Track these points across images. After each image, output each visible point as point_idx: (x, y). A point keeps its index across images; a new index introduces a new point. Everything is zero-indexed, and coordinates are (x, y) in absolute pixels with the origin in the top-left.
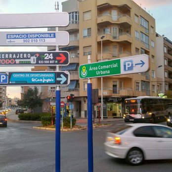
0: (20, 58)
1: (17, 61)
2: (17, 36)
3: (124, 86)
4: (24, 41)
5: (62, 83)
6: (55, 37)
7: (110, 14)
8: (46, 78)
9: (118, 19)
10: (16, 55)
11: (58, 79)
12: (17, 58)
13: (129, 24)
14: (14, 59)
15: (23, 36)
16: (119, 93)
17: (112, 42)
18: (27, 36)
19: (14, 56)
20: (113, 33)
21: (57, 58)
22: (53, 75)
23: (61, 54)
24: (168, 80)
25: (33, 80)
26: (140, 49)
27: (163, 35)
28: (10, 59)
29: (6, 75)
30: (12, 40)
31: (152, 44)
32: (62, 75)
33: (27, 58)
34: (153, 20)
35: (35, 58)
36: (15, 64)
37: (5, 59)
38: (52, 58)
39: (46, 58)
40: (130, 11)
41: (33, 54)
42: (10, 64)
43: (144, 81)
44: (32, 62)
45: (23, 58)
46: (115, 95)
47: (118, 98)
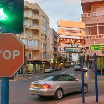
0: (68, 41)
1: (67, 42)
2: (67, 31)
3: (35, 55)
4: (70, 33)
5: (83, 52)
6: (80, 33)
7: (28, 12)
8: (78, 50)
9: (32, 16)
10: (67, 40)
11: (82, 51)
12: (67, 41)
13: (38, 20)
14: (66, 41)
15: (69, 31)
16: (32, 59)
17: (29, 29)
18: (70, 31)
19: (66, 40)
20: (29, 24)
21: (82, 42)
22: (80, 49)
23: (83, 40)
24: (54, 52)
25: (73, 51)
26: (43, 35)
27: (52, 28)
28: (64, 41)
29: (63, 48)
30: (65, 32)
31: (48, 32)
32: (83, 49)
33: (71, 41)
34: (49, 19)
35: (74, 41)
36: (66, 43)
37: (62, 41)
38: (80, 42)
39: (78, 42)
40: (38, 13)
41: (73, 39)
42: (64, 43)
43: (45, 53)
44: (73, 43)
45: (69, 41)
46: (30, 60)
47: (31, 62)
